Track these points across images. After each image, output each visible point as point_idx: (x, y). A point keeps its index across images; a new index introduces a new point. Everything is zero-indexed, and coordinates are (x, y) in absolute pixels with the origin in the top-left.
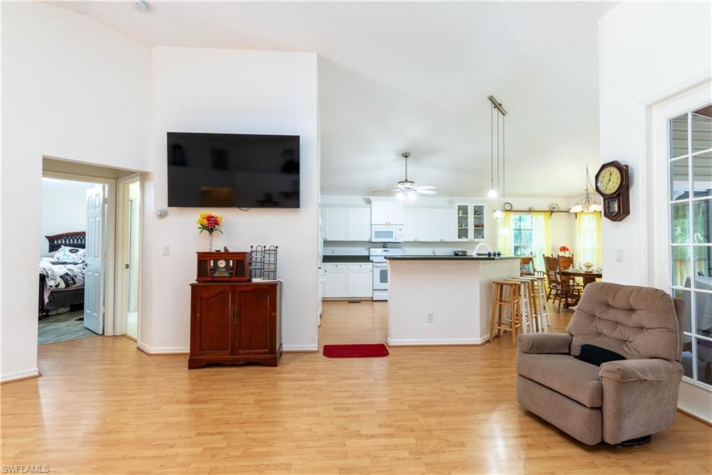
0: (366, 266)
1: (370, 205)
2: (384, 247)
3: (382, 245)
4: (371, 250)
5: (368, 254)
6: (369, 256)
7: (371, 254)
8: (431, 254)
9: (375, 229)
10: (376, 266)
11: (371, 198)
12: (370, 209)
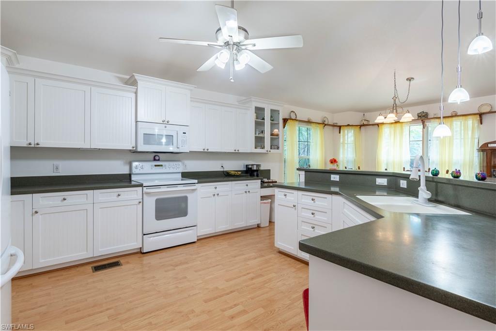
0: (130, 195)
1: (133, 88)
2: (155, 160)
3: (152, 156)
4: (135, 164)
5: (127, 172)
6: (130, 175)
7: (134, 171)
8: (219, 169)
9: (143, 130)
10: (147, 193)
11: (137, 76)
12: (134, 95)
